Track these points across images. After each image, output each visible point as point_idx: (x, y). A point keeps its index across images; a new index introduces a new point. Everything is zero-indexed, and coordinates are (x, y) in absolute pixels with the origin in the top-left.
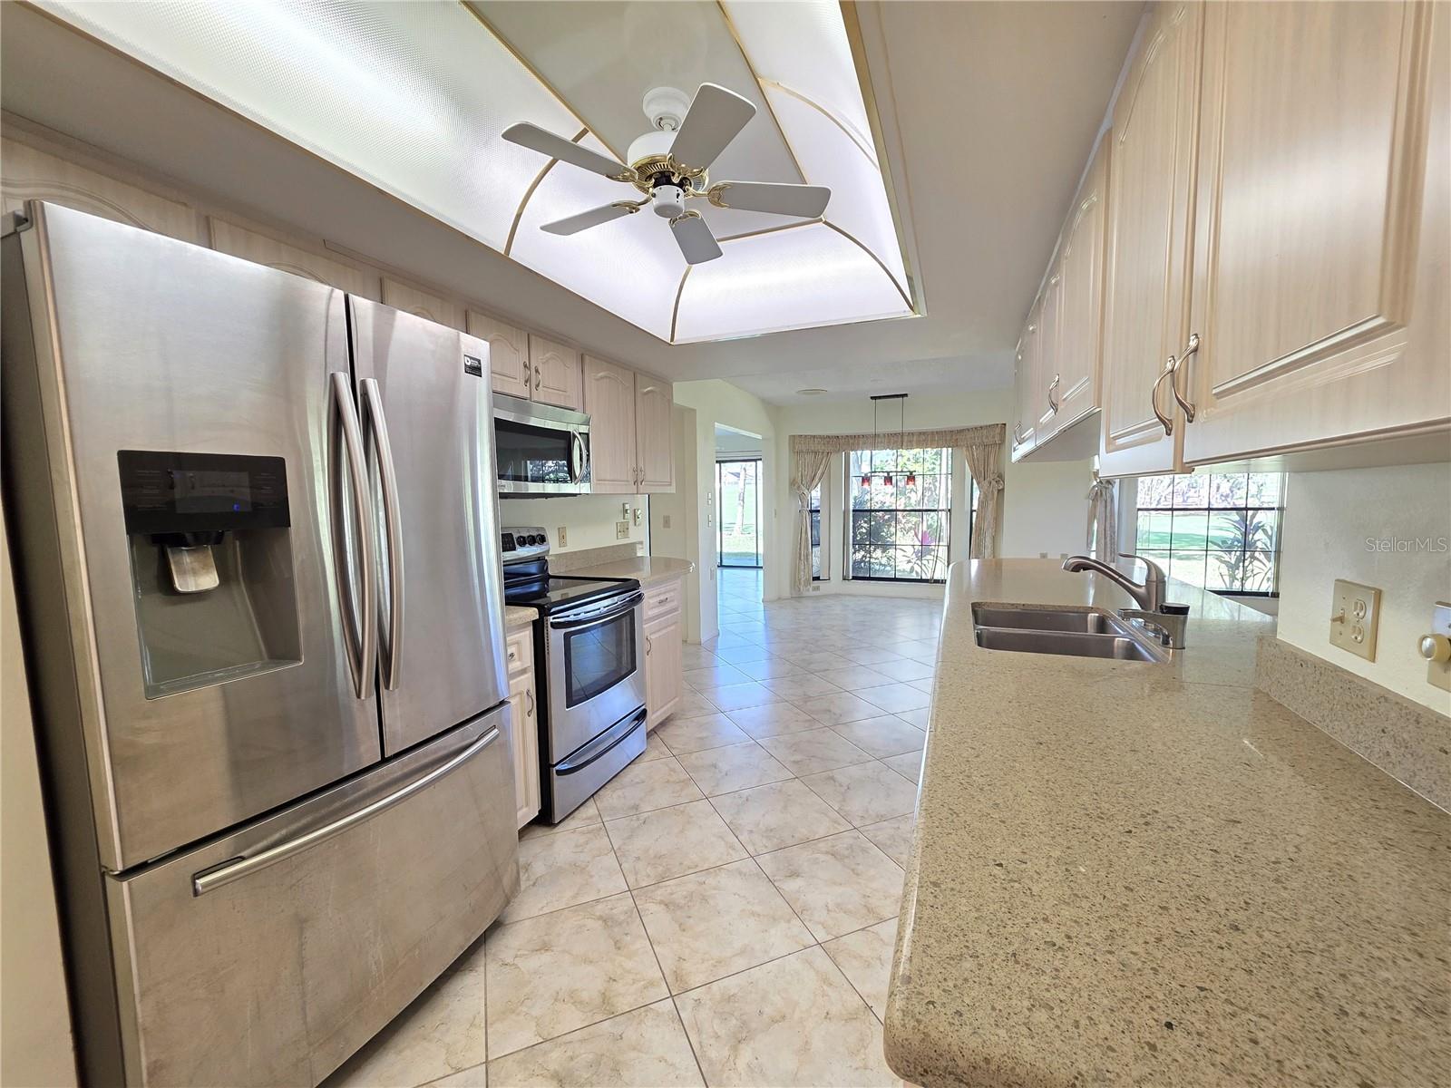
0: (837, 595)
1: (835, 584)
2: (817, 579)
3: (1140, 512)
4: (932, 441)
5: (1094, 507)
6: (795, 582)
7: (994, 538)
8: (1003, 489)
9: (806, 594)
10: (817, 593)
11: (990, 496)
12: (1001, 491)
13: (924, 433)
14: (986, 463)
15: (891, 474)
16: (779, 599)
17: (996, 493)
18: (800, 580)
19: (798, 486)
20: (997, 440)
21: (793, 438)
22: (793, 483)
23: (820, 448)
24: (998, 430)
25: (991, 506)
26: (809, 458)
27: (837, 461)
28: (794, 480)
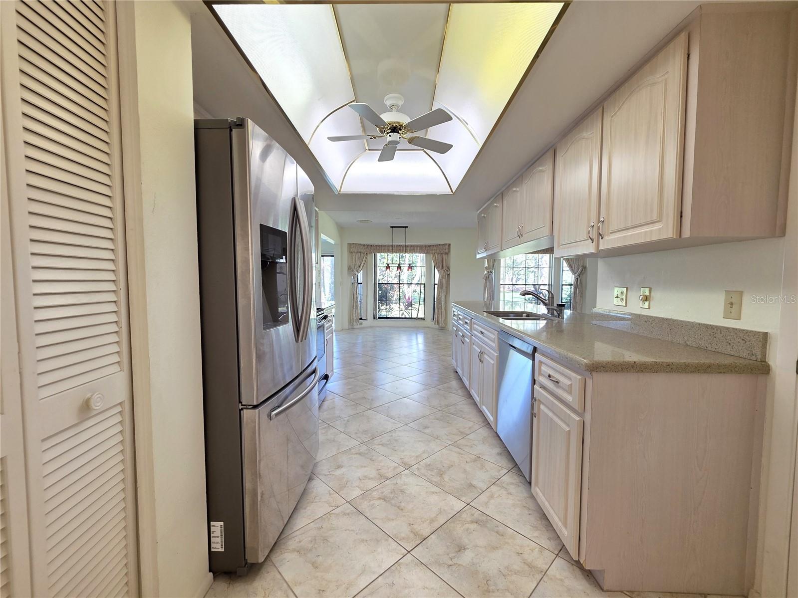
0: (371, 327)
1: (370, 321)
2: (361, 319)
3: (501, 286)
4: (417, 249)
5: (486, 282)
6: (351, 320)
7: (446, 297)
8: (450, 274)
9: (355, 327)
10: (361, 326)
11: (444, 277)
12: (449, 275)
13: (413, 246)
14: (442, 262)
15: (390, 265)
16: (342, 330)
17: (447, 275)
18: (353, 319)
19: (352, 270)
20: (447, 251)
21: (350, 244)
22: (349, 268)
23: (363, 251)
24: (447, 247)
25: (444, 282)
26: (358, 255)
27: (370, 258)
28: (350, 266)
